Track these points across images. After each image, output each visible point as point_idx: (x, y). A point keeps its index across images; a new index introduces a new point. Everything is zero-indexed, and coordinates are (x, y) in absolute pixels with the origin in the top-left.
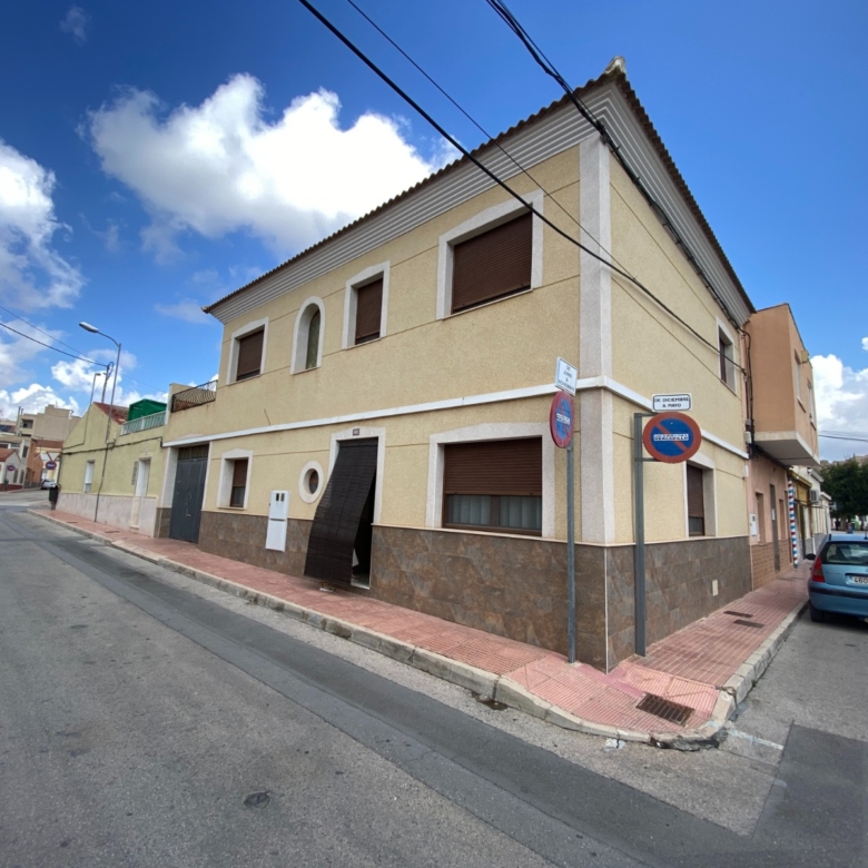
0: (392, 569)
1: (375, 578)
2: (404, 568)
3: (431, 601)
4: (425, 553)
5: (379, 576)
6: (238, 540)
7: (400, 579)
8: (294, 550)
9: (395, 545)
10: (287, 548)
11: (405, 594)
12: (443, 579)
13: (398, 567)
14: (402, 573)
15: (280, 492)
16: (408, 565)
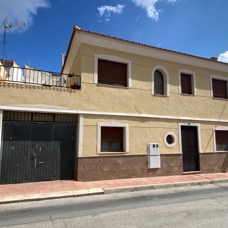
0: (207, 164)
1: (202, 168)
2: (210, 163)
3: (218, 169)
4: (215, 158)
5: (203, 167)
6: (124, 169)
7: (210, 166)
8: (165, 166)
9: (207, 158)
10: (162, 166)
11: (211, 170)
12: (220, 163)
13: (209, 163)
14: (210, 165)
15: (155, 144)
16: (211, 162)
